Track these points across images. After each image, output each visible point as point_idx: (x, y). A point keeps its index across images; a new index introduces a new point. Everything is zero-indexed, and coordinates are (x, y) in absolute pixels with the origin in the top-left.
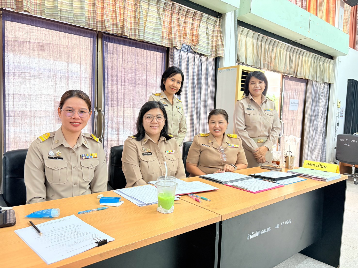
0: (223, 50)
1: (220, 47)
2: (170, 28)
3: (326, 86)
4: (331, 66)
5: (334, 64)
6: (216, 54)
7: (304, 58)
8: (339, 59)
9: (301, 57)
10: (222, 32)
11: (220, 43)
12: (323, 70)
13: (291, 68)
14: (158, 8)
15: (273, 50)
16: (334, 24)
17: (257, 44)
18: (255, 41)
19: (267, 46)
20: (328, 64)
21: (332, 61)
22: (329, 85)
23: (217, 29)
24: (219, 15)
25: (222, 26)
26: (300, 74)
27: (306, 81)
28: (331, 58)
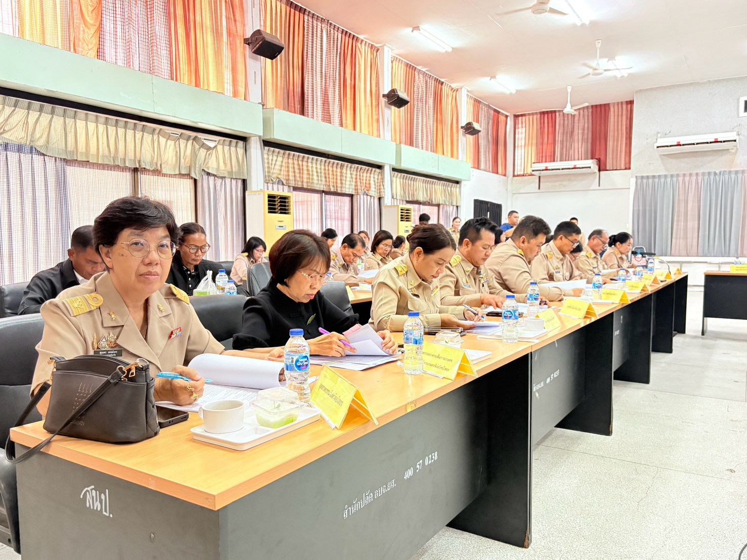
0: (384, 192)
1: (382, 190)
2: (356, 182)
3: (455, 208)
4: (458, 190)
5: (460, 187)
6: (380, 195)
7: (436, 186)
8: (463, 183)
9: (433, 186)
10: (383, 179)
11: (382, 187)
12: (451, 195)
13: (427, 196)
14: (350, 171)
15: (414, 184)
16: (457, 158)
17: (403, 182)
18: (402, 180)
19: (410, 182)
20: (455, 189)
21: (458, 185)
22: (457, 207)
23: (380, 177)
24: (380, 167)
25: (382, 174)
26: (435, 200)
27: (438, 205)
28: (457, 182)
